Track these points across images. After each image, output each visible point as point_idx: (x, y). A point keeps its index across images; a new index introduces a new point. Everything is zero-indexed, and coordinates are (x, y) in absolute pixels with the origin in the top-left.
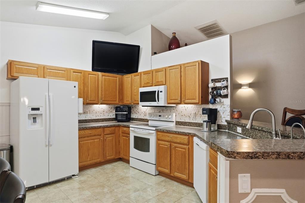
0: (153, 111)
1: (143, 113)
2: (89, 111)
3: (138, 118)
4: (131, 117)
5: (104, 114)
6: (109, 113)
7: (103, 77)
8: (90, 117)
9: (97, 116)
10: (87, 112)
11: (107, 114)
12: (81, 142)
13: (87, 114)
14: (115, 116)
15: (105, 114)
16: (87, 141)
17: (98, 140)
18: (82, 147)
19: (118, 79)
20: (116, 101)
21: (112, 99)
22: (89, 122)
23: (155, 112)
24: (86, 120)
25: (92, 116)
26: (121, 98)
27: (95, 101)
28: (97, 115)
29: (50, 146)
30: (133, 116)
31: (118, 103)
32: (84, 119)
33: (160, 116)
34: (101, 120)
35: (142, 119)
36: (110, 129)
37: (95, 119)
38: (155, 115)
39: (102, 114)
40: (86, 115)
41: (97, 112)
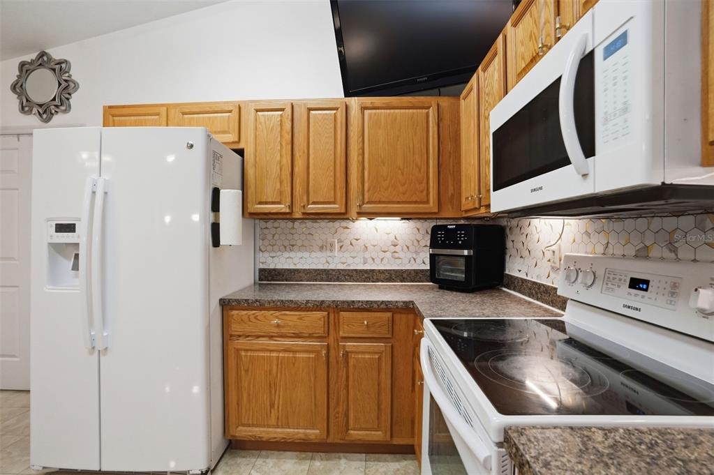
0: (600, 249)
1: (548, 255)
2: (340, 241)
3: (529, 278)
4: (507, 272)
5: (396, 255)
6: (417, 252)
7: (367, 112)
8: (343, 263)
9: (370, 261)
10: (332, 245)
11: (409, 255)
12: (243, 353)
13: (331, 251)
14: (428, 261)
15: (401, 255)
16: (268, 354)
17: (312, 355)
18: (247, 371)
19: (432, 112)
20: (427, 202)
21: (404, 194)
22: (338, 280)
23: (610, 250)
24: (326, 272)
25: (350, 261)
26: (451, 191)
27: (334, 203)
28: (367, 255)
29: (104, 355)
30: (515, 268)
31: (437, 211)
32: (321, 267)
33: (636, 284)
34: (382, 276)
35: (540, 285)
36: (366, 318)
37: (361, 271)
38: (600, 272)
39: (388, 255)
40: (329, 253)
41: (370, 248)
